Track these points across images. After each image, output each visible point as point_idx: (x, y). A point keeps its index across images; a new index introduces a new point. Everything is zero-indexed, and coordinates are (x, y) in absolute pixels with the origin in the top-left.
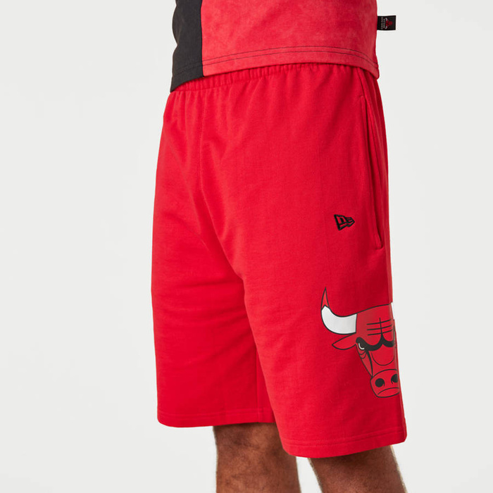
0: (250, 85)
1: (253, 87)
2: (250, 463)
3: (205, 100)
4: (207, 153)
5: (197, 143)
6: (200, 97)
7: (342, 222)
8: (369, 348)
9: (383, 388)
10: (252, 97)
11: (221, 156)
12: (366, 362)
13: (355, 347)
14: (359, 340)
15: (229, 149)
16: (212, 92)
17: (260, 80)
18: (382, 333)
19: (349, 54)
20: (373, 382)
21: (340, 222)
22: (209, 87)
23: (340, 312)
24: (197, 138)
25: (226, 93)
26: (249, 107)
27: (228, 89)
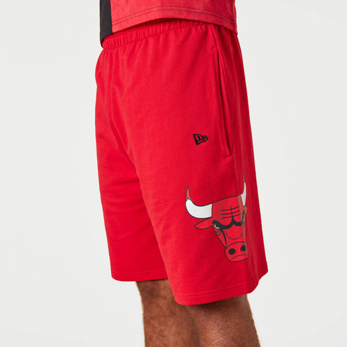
0: (138, 45)
1: (140, 46)
2: (161, 308)
3: (114, 56)
4: (114, 94)
5: (109, 87)
6: (111, 55)
7: (199, 139)
8: (223, 227)
9: (234, 255)
10: (139, 53)
11: (121, 95)
12: (221, 238)
13: (212, 228)
14: (214, 222)
15: (125, 91)
16: (118, 51)
17: (144, 41)
18: (232, 217)
19: (202, 13)
20: (227, 251)
21: (197, 139)
22: (116, 47)
23: (199, 203)
24: (110, 83)
25: (125, 50)
26: (137, 61)
27: (126, 48)
